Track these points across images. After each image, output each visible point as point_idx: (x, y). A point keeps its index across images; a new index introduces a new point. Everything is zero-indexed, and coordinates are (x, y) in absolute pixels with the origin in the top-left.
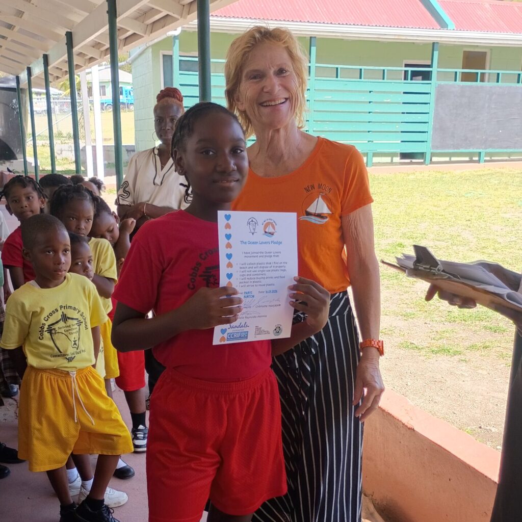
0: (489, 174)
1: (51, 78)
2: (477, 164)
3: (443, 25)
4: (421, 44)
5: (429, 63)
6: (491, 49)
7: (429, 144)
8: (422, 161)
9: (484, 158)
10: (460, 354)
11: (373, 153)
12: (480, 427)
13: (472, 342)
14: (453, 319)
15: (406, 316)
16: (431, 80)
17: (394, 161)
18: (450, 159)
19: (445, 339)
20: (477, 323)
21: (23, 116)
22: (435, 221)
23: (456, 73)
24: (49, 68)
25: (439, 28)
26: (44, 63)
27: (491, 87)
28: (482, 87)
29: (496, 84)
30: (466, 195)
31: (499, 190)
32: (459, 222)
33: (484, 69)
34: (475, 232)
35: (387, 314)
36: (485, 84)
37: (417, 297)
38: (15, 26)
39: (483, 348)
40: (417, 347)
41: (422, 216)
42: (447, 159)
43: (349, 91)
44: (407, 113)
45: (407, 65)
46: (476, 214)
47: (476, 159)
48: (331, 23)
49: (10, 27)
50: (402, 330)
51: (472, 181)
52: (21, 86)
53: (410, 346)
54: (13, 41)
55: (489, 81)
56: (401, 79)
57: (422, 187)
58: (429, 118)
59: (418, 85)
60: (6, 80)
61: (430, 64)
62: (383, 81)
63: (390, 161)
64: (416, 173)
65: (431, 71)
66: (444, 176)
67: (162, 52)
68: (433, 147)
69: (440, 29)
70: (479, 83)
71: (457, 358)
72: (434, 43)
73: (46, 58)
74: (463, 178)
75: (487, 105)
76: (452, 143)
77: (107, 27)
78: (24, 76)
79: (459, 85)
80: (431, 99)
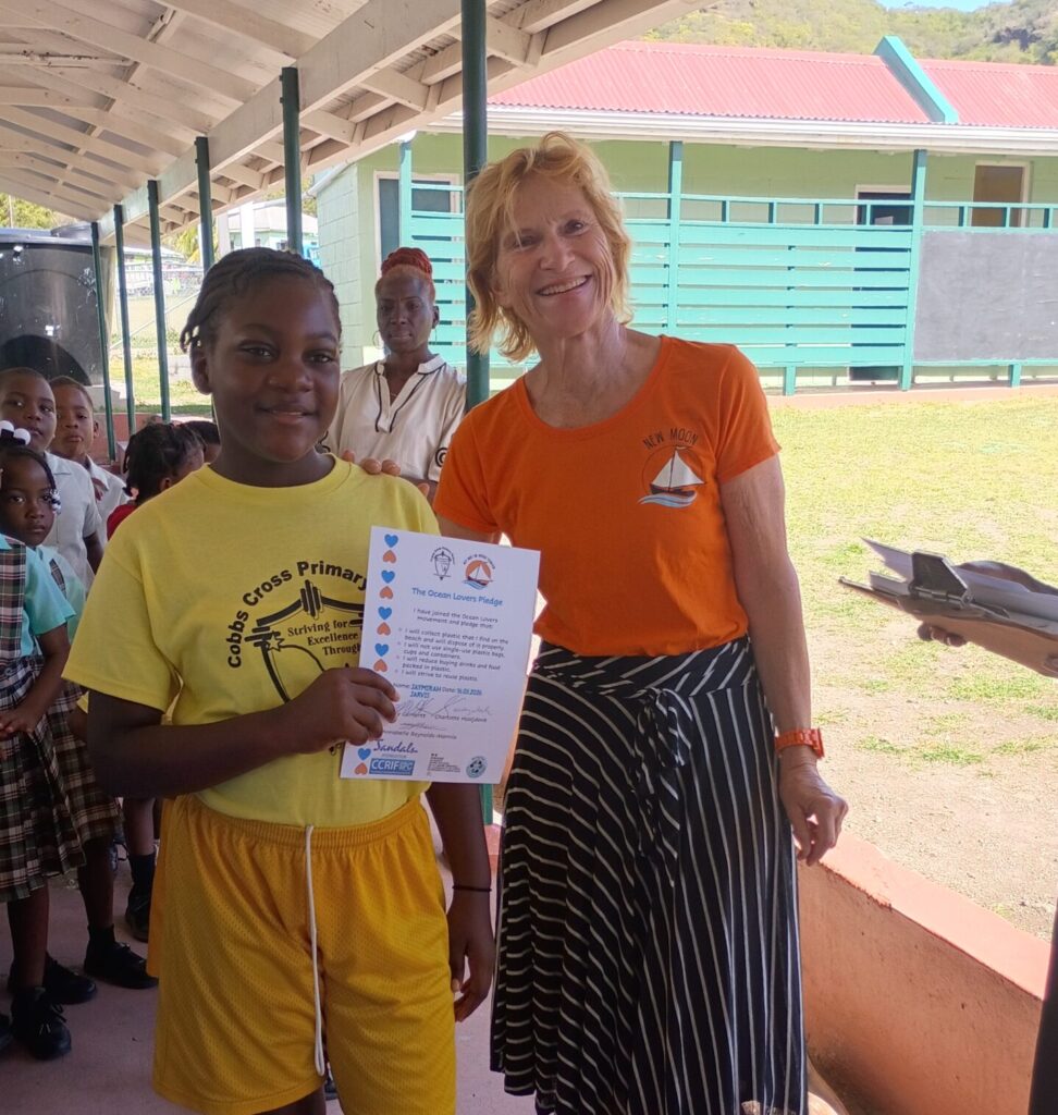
0: (1031, 408)
1: (162, 226)
2: (1006, 388)
3: (934, 114)
4: (892, 153)
5: (907, 189)
6: (1032, 163)
7: (910, 349)
8: (895, 382)
9: (1018, 376)
10: (979, 761)
11: (797, 368)
12: (1023, 904)
13: (1002, 738)
14: (964, 693)
15: (869, 687)
16: (912, 223)
17: (838, 384)
18: (952, 379)
19: (949, 732)
20: (1013, 700)
21: (104, 299)
22: (923, 500)
23: (962, 209)
24: (160, 207)
25: (928, 120)
26: (149, 198)
27: (1033, 237)
28: (1014, 236)
29: (1042, 230)
30: (986, 450)
31: (1052, 439)
32: (971, 503)
33: (1018, 200)
34: (1004, 522)
35: (833, 683)
36: (1022, 230)
37: (890, 650)
38: (94, 127)
39: (1026, 750)
40: (892, 749)
41: (898, 492)
42: (946, 379)
43: (749, 247)
44: (865, 289)
45: (863, 196)
46: (1005, 487)
47: (1004, 378)
48: (712, 115)
49: (85, 128)
50: (862, 714)
51: (996, 422)
52: (102, 242)
53: (878, 747)
54: (88, 155)
55: (1027, 225)
56: (852, 222)
57: (896, 433)
58: (910, 298)
59: (885, 234)
60: (70, 231)
61: (909, 191)
62: (816, 226)
63: (830, 384)
64: (882, 407)
65: (913, 207)
66: (940, 411)
67: (378, 174)
68: (917, 355)
69: (929, 123)
70: (1008, 229)
71: (973, 768)
72: (917, 152)
73: (153, 187)
74: (979, 416)
75: (1024, 272)
76: (955, 347)
77: (280, 128)
78: (107, 222)
79: (967, 233)
80: (912, 260)
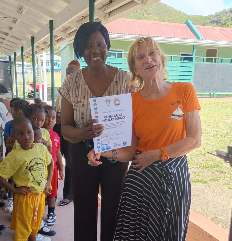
0: (218, 103)
1: (24, 57)
2: (212, 98)
3: (198, 37)
4: (188, 46)
6: (219, 49)
9: (215, 96)
10: (206, 183)
12: (216, 217)
13: (211, 177)
14: (203, 167)
16: (192, 61)
18: (201, 96)
19: (199, 176)
20: (214, 169)
21: (12, 74)
23: (203, 58)
24: (24, 53)
25: (196, 39)
26: (21, 51)
27: (219, 65)
28: (215, 65)
29: (221, 63)
30: (208, 112)
31: (222, 110)
33: (216, 56)
34: (212, 128)
36: (216, 63)
38: (9, 34)
39: (217, 180)
44: (182, 75)
45: (182, 55)
46: (212, 120)
47: (212, 96)
49: (7, 34)
51: (210, 106)
52: (11, 61)
54: (8, 41)
55: (218, 62)
56: (179, 61)
58: (192, 78)
59: (187, 63)
60: (5, 58)
61: (192, 54)
62: (171, 61)
65: (193, 57)
70: (213, 63)
71: (205, 184)
72: (194, 45)
73: (22, 48)
74: (206, 104)
75: (217, 73)
76: (201, 89)
77: (49, 35)
78: (12, 56)
79: (204, 64)
80: (192, 69)
